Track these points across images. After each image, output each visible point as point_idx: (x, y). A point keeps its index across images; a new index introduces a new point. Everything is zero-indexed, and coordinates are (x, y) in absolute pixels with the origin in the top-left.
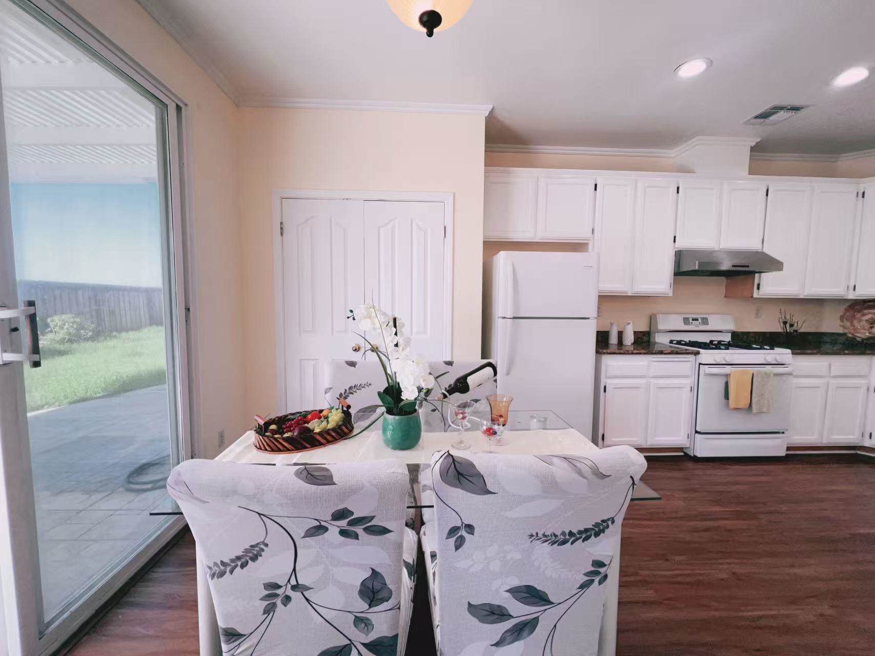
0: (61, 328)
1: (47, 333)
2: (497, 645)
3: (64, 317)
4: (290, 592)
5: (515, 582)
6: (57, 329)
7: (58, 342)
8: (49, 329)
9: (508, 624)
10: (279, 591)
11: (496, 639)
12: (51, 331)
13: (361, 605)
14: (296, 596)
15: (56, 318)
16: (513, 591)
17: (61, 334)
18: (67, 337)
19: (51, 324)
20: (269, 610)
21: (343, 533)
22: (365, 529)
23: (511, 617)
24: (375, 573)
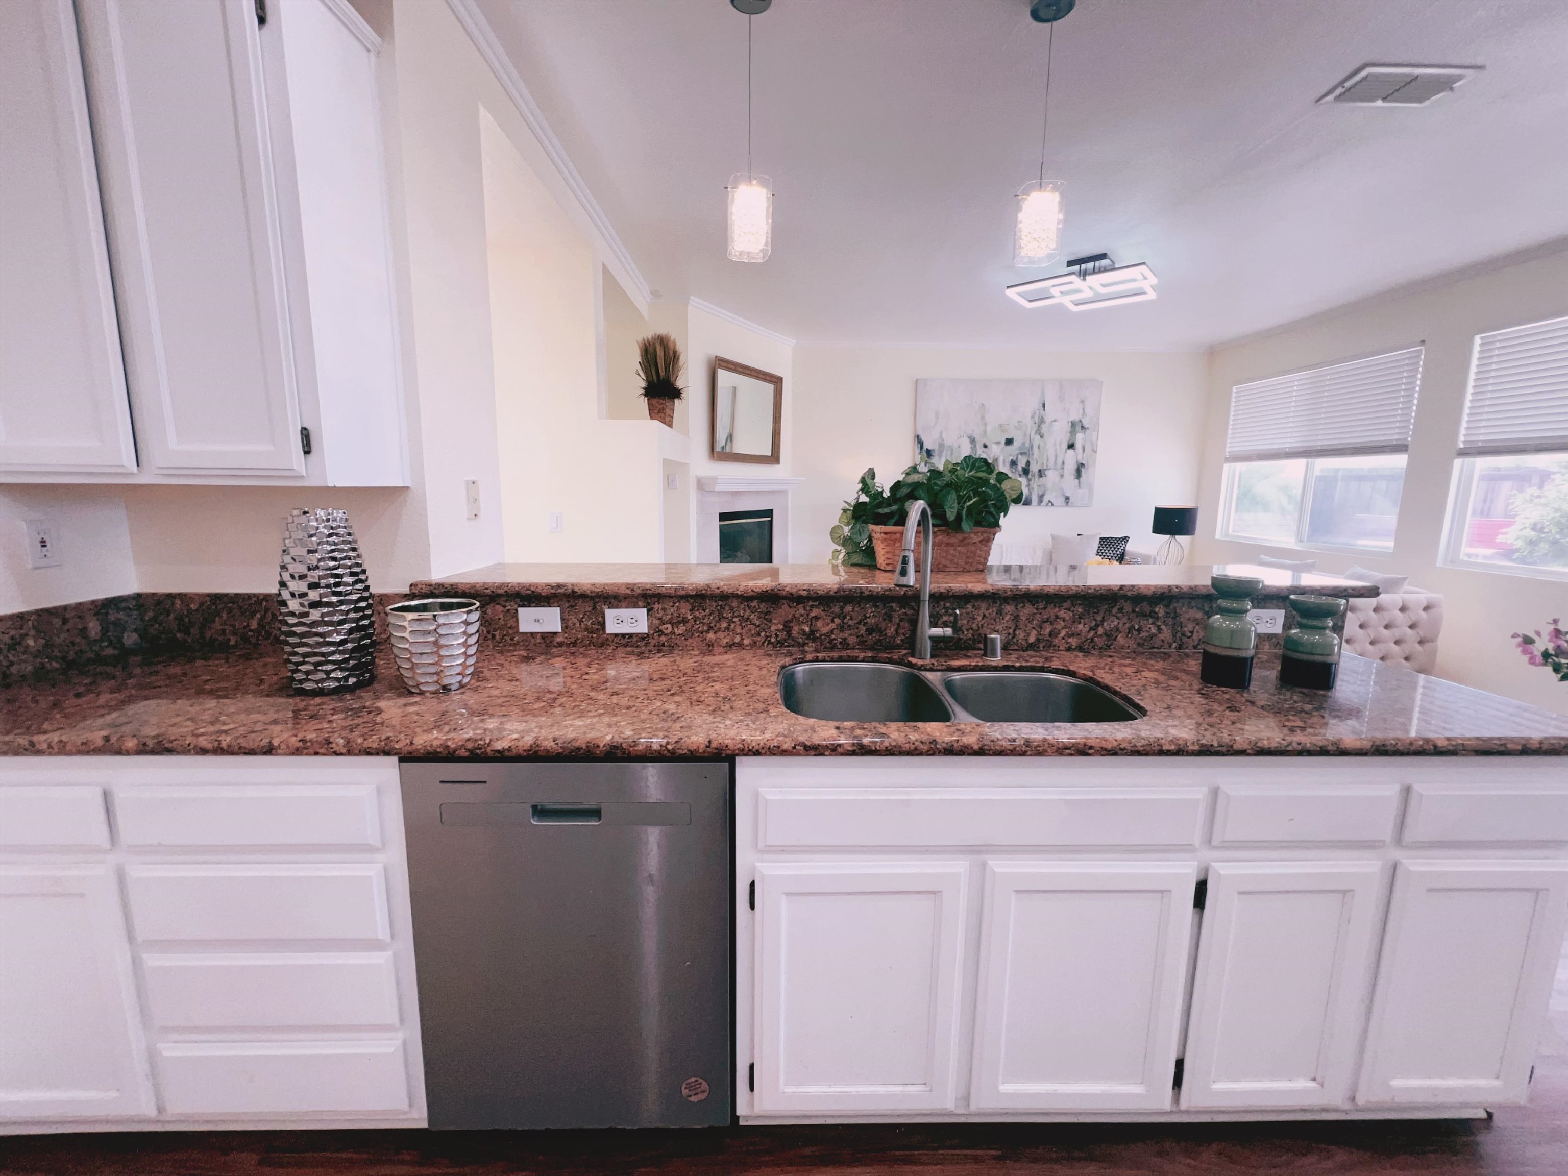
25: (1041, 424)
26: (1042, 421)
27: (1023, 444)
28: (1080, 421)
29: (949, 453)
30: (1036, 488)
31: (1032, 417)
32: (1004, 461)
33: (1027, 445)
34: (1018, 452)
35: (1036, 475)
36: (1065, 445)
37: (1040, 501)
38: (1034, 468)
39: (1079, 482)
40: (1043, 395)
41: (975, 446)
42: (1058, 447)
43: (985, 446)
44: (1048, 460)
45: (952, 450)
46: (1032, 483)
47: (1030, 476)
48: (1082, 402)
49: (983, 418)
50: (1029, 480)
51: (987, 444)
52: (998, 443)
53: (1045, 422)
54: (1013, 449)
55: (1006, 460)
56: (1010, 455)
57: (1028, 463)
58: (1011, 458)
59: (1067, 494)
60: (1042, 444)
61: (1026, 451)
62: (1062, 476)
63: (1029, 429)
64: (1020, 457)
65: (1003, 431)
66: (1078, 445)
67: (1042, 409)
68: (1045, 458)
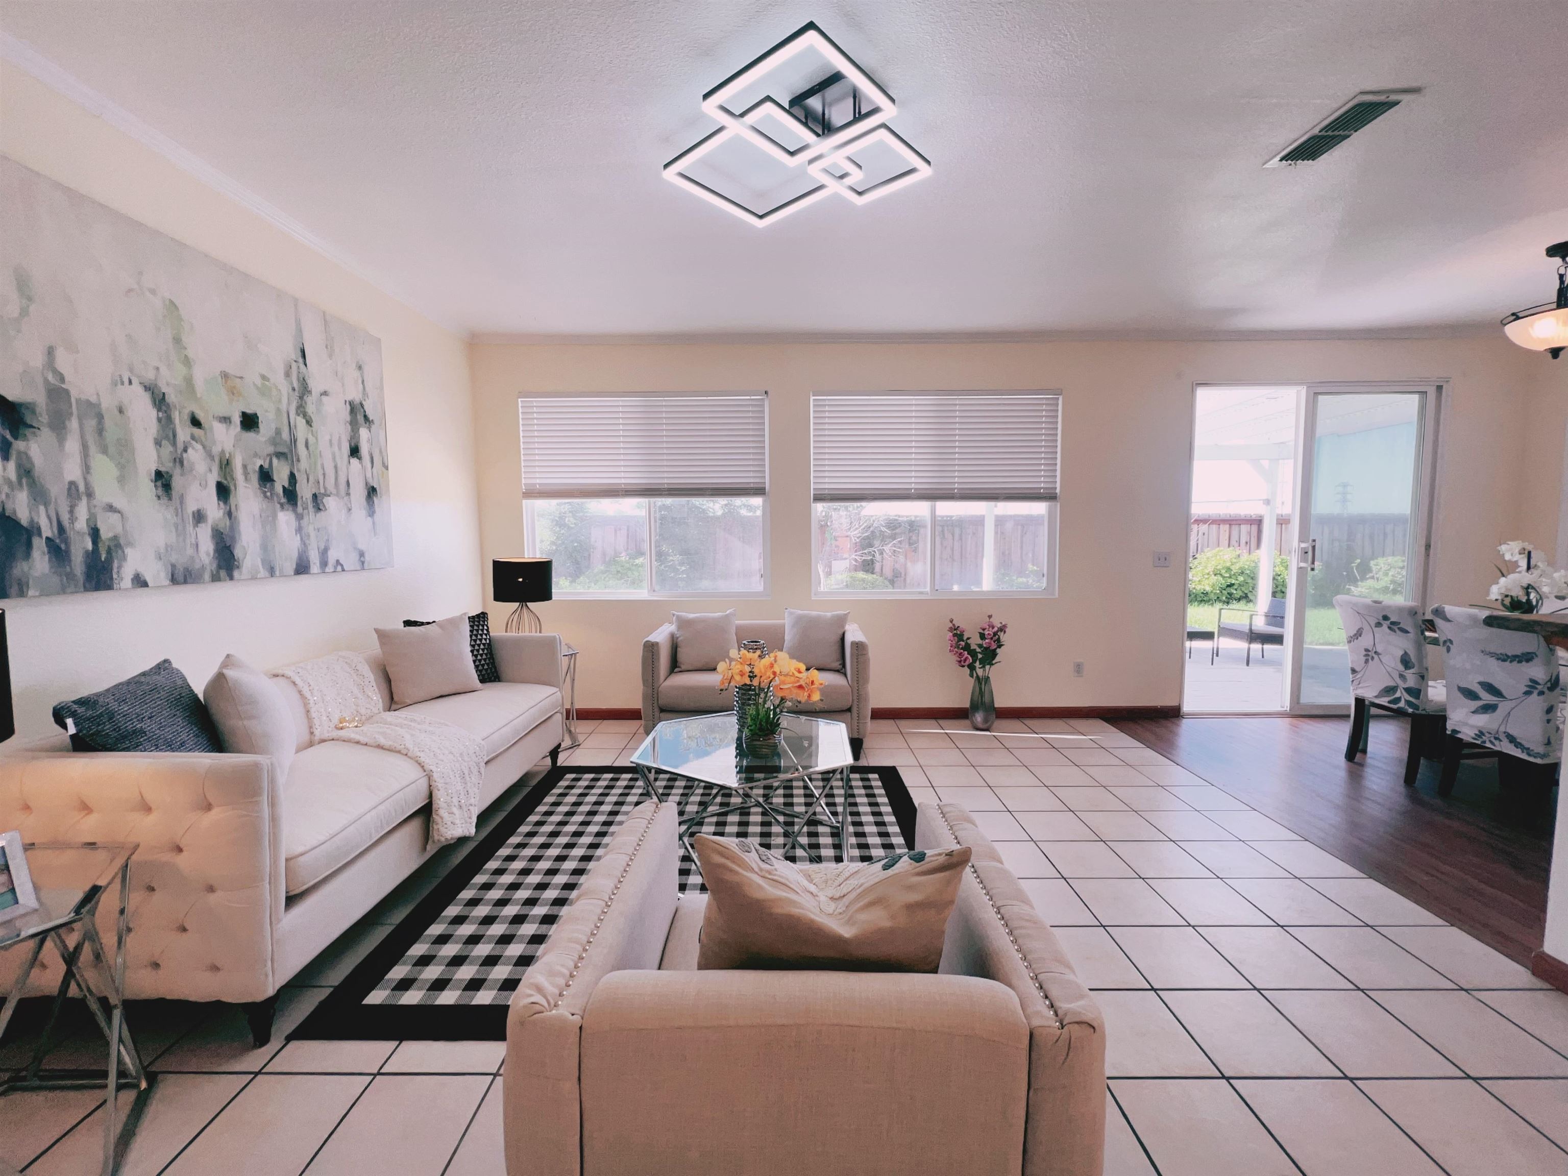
0: (1386, 574)
1: (1368, 579)
2: (1473, 712)
3: (1390, 559)
4: (1374, 655)
5: (1482, 679)
6: (1380, 575)
7: (1377, 590)
8: (1371, 575)
9: (1480, 703)
10: (1370, 653)
11: (1473, 709)
12: (1373, 578)
13: (1401, 668)
14: (1376, 657)
15: (1381, 561)
16: (1481, 683)
17: (1385, 581)
18: (1392, 587)
19: (1374, 568)
20: (1367, 661)
21: (1389, 628)
22: (1398, 628)
23: (1480, 699)
24: (1406, 652)
25: (304, 394)
26: (304, 390)
27: (278, 432)
28: (362, 405)
29: (91, 423)
30: (313, 534)
31: (288, 375)
32: (245, 467)
33: (285, 435)
34: (271, 449)
35: (310, 505)
36: (346, 450)
37: (324, 564)
38: (304, 491)
39: (374, 523)
40: (299, 331)
41: (169, 419)
42: (336, 449)
43: (196, 422)
44: (324, 474)
45: (100, 417)
46: (304, 522)
47: (300, 509)
48: (360, 368)
49: (177, 340)
50: (299, 517)
51: (201, 416)
52: (226, 420)
53: (310, 392)
54: (260, 439)
55: (249, 467)
56: (256, 455)
57: (292, 477)
58: (259, 462)
59: (361, 546)
60: (312, 440)
61: (286, 450)
62: (350, 510)
63: (285, 401)
64: (275, 461)
65: (233, 392)
66: (364, 450)
67: (301, 360)
68: (320, 472)
